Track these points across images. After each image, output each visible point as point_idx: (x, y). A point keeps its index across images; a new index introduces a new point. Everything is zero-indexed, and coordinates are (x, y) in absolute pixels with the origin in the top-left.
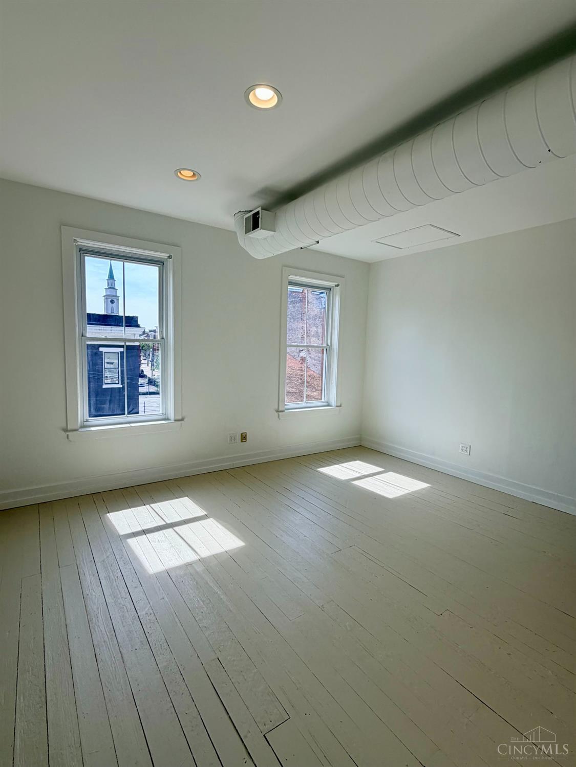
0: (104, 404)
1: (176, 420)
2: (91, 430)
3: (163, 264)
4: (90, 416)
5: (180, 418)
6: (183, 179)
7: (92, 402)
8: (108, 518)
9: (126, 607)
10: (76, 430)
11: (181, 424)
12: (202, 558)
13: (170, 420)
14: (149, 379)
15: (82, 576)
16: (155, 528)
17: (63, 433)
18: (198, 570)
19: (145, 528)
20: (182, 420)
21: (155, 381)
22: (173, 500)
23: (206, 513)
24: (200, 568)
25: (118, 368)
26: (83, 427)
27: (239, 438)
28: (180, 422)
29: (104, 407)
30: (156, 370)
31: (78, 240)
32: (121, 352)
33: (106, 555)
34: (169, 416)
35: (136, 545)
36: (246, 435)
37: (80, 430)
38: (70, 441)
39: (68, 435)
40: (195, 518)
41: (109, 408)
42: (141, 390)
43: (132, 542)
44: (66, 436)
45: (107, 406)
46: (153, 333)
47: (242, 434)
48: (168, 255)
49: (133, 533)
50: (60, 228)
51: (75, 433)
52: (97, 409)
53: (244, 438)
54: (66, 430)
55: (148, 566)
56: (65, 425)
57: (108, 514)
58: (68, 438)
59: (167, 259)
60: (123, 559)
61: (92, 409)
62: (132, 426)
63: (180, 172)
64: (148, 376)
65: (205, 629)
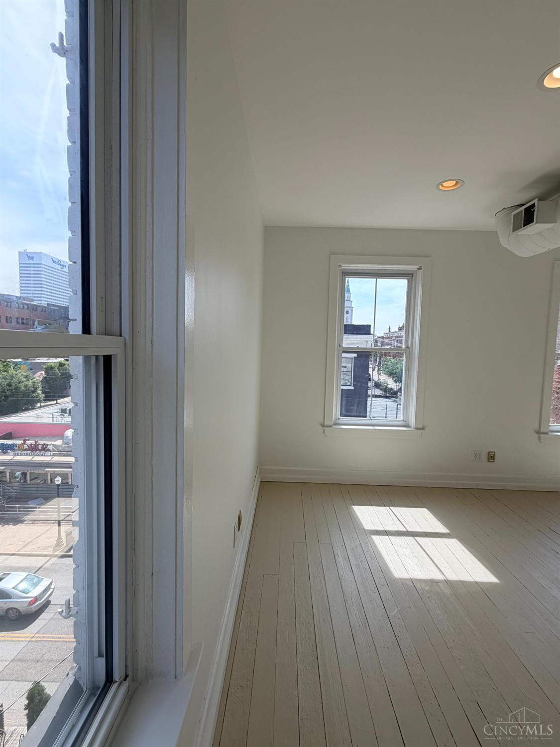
0: (353, 406)
1: (416, 429)
2: (342, 428)
3: (413, 276)
4: (341, 416)
5: (421, 426)
6: (444, 190)
7: (343, 404)
8: (353, 509)
9: (376, 601)
10: (331, 426)
11: (421, 432)
12: (448, 580)
13: (410, 427)
14: (376, 383)
15: (336, 557)
16: (397, 532)
17: (320, 427)
18: (445, 591)
19: (387, 528)
20: (423, 429)
21: (380, 385)
22: (412, 509)
23: (449, 532)
24: (447, 591)
25: (351, 372)
26: (335, 424)
27: (484, 457)
28: (420, 431)
29: (352, 409)
30: (382, 374)
31: (342, 265)
32: (355, 357)
33: (354, 544)
34: (410, 423)
35: (380, 543)
36: (494, 455)
37: (334, 427)
38: (326, 436)
39: (324, 430)
40: (437, 533)
41: (357, 410)
42: (369, 392)
43: (376, 538)
44: (323, 430)
45: (355, 408)
46: (381, 339)
47: (489, 452)
48: (418, 267)
49: (376, 531)
50: (330, 256)
51: (330, 429)
52: (348, 410)
53: (491, 457)
54: (323, 425)
55: (393, 568)
56: (322, 421)
57: (353, 506)
58: (324, 432)
59: (416, 271)
60: (369, 553)
61: (343, 410)
62: (375, 429)
63: (442, 185)
64: (375, 379)
65: (459, 661)
